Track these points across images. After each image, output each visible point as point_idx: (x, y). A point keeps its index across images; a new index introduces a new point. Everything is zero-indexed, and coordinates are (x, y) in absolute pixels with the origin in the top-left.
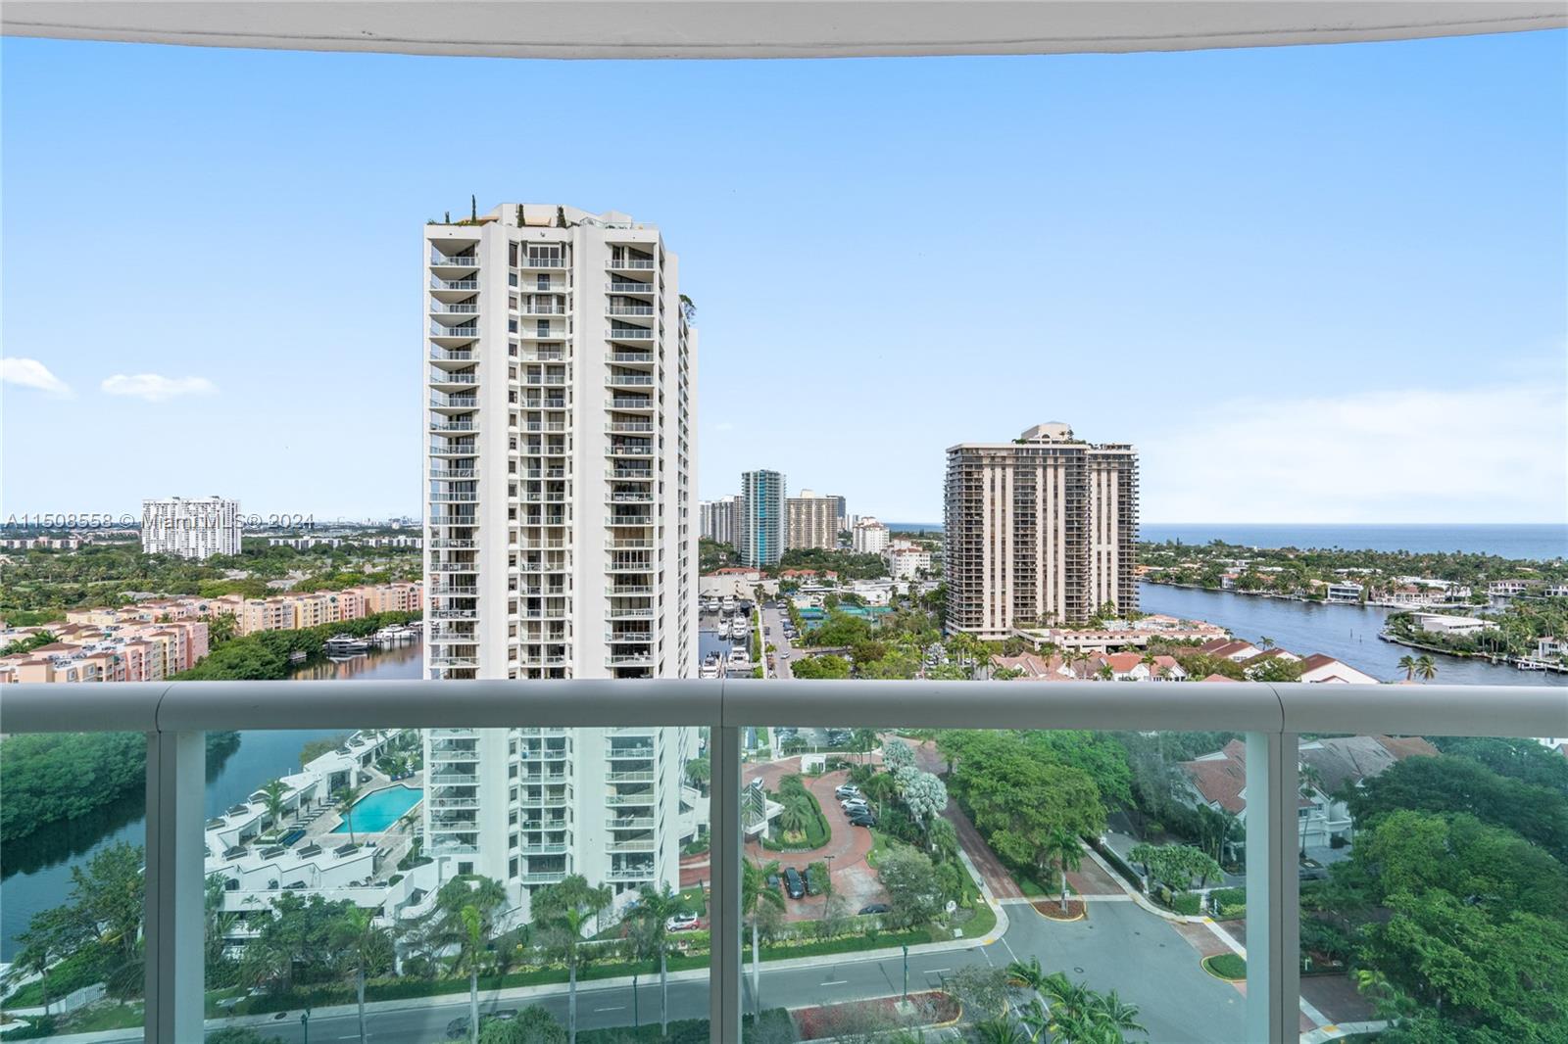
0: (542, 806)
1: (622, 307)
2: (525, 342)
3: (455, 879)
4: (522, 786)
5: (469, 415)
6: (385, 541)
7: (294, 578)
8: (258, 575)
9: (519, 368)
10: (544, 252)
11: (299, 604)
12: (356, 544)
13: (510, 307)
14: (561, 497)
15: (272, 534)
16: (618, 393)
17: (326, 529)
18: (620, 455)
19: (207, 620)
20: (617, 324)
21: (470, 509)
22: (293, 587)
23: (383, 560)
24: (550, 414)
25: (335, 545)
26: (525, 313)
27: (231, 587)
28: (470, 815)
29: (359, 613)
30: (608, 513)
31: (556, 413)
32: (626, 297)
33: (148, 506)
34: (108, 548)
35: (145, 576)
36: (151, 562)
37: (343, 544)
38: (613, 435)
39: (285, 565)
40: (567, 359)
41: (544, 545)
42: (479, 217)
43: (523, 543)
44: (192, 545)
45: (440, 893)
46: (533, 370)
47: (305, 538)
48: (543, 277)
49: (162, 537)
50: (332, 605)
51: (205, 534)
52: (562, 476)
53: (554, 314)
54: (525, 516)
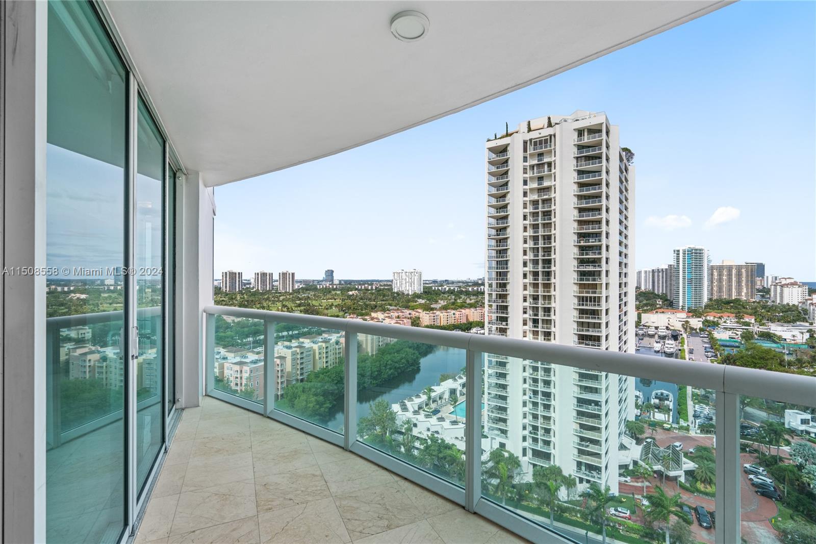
0: (539, 425)
1: (583, 163)
2: (531, 190)
3: (497, 449)
4: (529, 413)
5: (505, 228)
6: (475, 289)
7: (440, 304)
8: (428, 302)
9: (528, 203)
10: (541, 142)
11: (441, 315)
12: (464, 290)
13: (524, 173)
14: (550, 267)
15: (433, 285)
16: (581, 210)
17: (453, 283)
18: (582, 243)
19: (411, 319)
20: (580, 173)
21: (506, 274)
22: (440, 307)
23: (474, 297)
24: (544, 224)
25: (456, 290)
26: (532, 175)
27: (419, 306)
28: (504, 421)
29: (464, 321)
30: (575, 275)
31: (547, 224)
32: (585, 157)
33: (394, 273)
34: (383, 289)
35: (393, 301)
36: (395, 295)
37: (459, 289)
38: (578, 233)
39: (438, 298)
40: (553, 195)
41: (541, 292)
42: (509, 132)
43: (530, 291)
44: (407, 289)
45: (491, 453)
46: (535, 203)
47: (445, 287)
48: (541, 155)
49: (398, 285)
50: (454, 316)
51: (411, 284)
52: (550, 256)
53: (546, 173)
54: (532, 277)
